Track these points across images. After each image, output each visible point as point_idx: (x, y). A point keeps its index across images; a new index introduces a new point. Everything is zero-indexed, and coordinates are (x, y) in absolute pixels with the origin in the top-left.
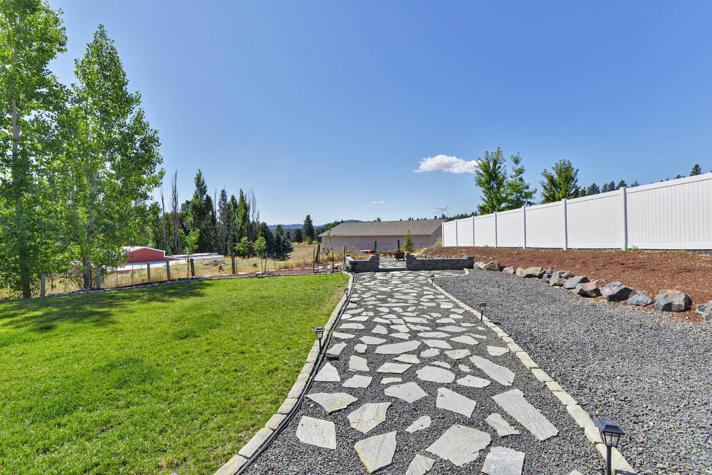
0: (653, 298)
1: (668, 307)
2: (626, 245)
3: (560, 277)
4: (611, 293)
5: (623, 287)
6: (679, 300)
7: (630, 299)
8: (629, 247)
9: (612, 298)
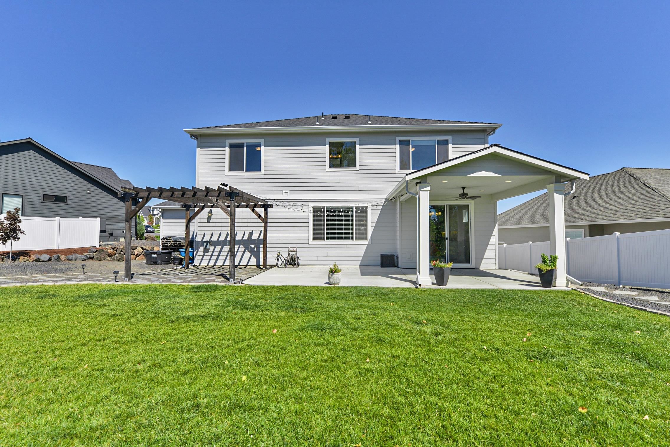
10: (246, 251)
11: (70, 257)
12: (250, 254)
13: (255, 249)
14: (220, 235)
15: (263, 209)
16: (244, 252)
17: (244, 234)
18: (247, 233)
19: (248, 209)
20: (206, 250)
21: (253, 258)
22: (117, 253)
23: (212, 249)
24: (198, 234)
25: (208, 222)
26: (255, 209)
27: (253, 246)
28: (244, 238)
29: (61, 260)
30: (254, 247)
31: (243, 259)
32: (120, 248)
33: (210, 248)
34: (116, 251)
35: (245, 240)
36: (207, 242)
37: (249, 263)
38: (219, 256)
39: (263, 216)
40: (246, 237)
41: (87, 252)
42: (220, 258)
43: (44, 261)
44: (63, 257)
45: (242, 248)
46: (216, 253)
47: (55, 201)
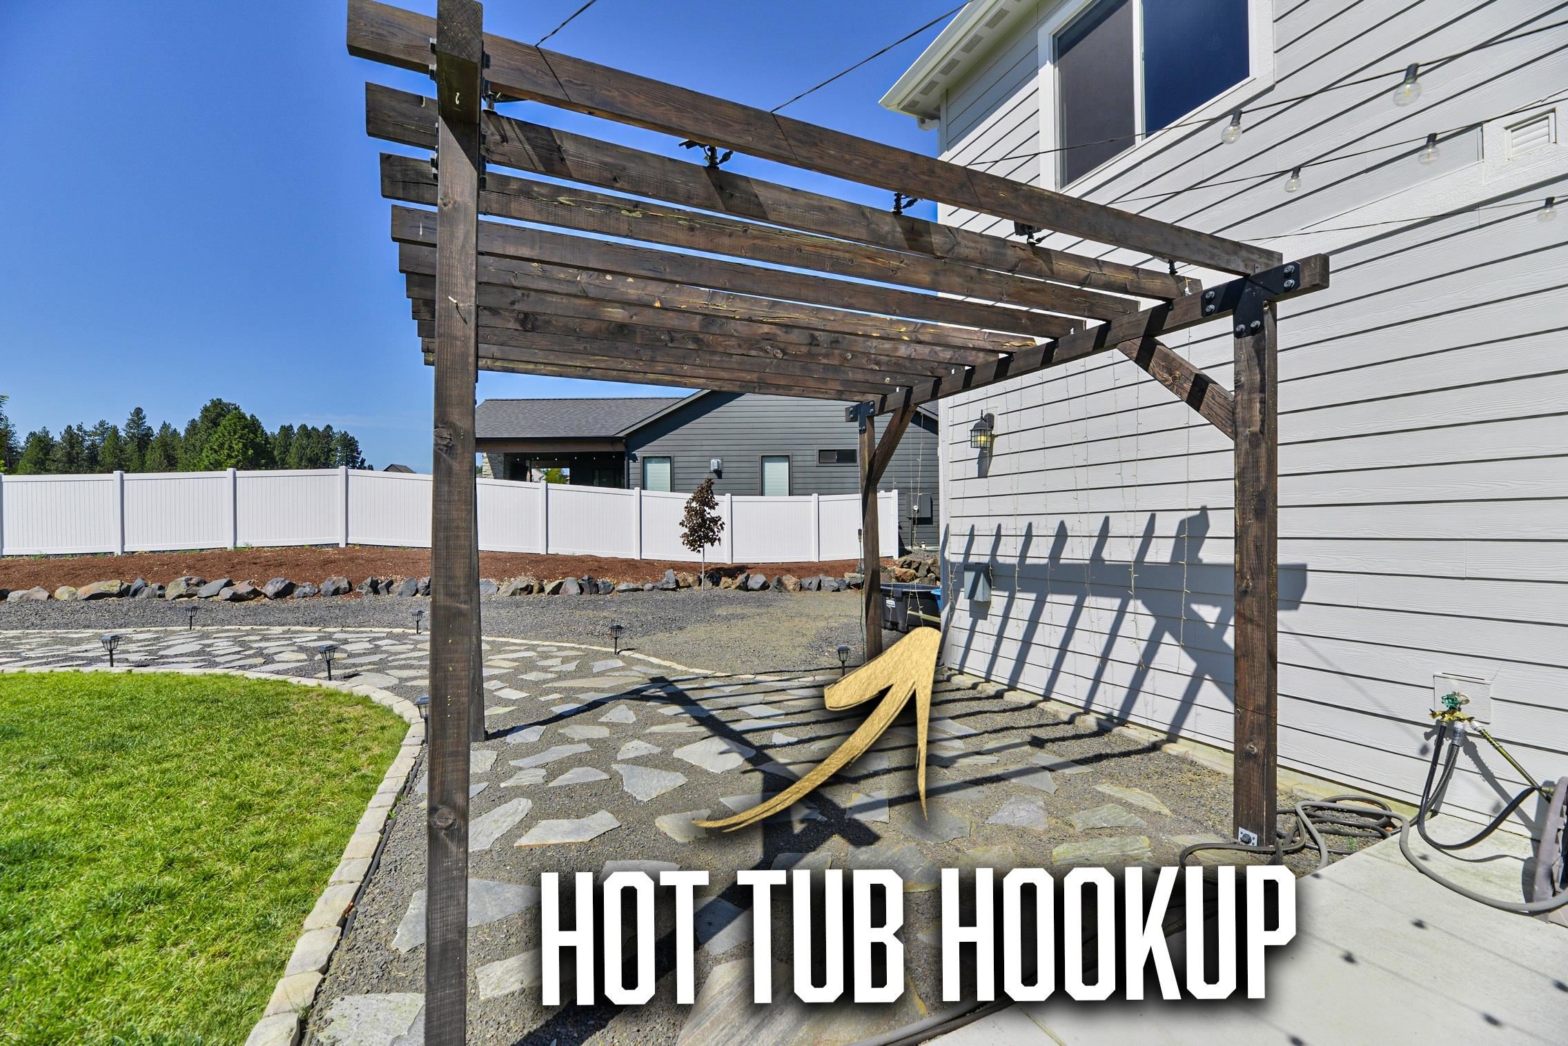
0: (318, 587)
1: (336, 592)
2: (235, 543)
3: (188, 585)
4: (276, 590)
5: (287, 582)
6: (344, 584)
7: (296, 593)
8: (239, 544)
9: (280, 595)
10: (1167, 638)
11: (806, 582)
12: (1189, 666)
13: (1229, 637)
14: (1029, 536)
15: (1226, 323)
16: (1154, 644)
17: (1148, 535)
18: (1168, 525)
19: (1117, 354)
20: (980, 610)
21: (1210, 692)
22: (918, 574)
23: (998, 601)
24: (952, 530)
25: (983, 474)
26: (1168, 340)
27: (1209, 613)
28: (1150, 557)
29: (786, 588)
30: (1221, 624)
31: (1147, 685)
32: (926, 564)
33: (994, 599)
34: (917, 569)
35: (1157, 566)
36: (980, 569)
37: (1189, 723)
38: (1027, 642)
39: (1225, 380)
40: (1161, 552)
41: (854, 572)
42: (1034, 654)
43: (753, 590)
44: (790, 581)
45: (1140, 622)
46: (1016, 630)
47: (838, 461)
